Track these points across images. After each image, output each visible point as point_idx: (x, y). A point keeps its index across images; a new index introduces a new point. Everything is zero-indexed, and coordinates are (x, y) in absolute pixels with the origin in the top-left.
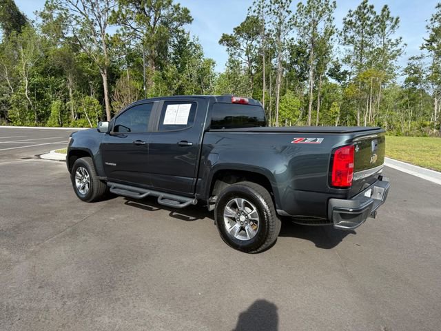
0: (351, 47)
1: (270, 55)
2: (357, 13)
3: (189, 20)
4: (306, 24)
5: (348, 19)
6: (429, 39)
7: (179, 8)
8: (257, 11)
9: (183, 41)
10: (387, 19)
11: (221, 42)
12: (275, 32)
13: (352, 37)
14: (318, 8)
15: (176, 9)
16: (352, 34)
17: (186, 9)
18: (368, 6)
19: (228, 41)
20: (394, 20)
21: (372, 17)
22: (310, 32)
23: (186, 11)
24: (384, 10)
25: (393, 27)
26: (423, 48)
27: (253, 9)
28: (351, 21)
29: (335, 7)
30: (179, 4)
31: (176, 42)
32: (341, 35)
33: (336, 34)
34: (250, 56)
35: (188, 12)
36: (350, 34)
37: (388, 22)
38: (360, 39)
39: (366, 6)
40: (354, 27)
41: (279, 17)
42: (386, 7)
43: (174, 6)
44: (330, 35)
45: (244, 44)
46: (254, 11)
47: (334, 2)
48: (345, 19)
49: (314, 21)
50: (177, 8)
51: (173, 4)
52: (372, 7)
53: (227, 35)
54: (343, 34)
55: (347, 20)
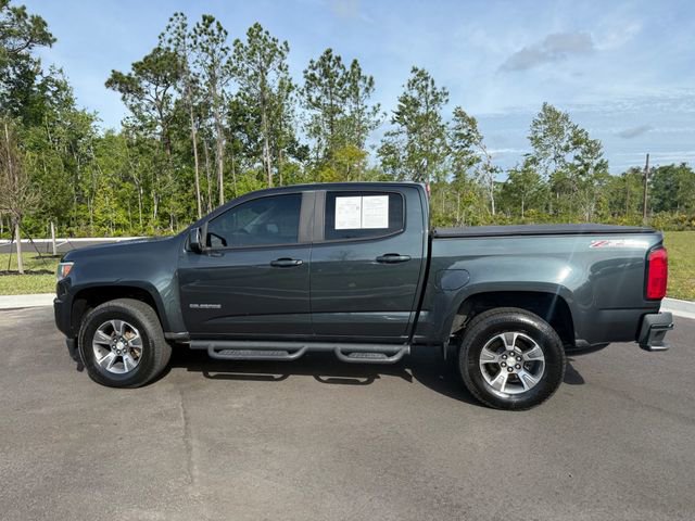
0: (319, 112)
1: (202, 112)
2: (319, 64)
3: (46, 39)
4: (251, 72)
5: (310, 72)
6: (398, 110)
7: (25, 15)
8: (175, 42)
9: (28, 76)
10: (359, 77)
11: (109, 84)
12: (207, 79)
13: (319, 99)
14: (265, 49)
15: (19, 16)
16: (318, 94)
17: (39, 19)
18: (334, 58)
19: (121, 83)
20: (368, 81)
21: (341, 72)
22: (258, 83)
23: (39, 22)
24: (353, 66)
25: (367, 90)
26: (394, 122)
27: (168, 36)
28: (313, 75)
29: (288, 50)
30: (24, 8)
31: (13, 76)
32: (302, 94)
33: (295, 92)
34: (164, 111)
35: (45, 24)
36: (316, 94)
37: (360, 83)
38: (328, 102)
39: (331, 57)
40: (320, 85)
41: (212, 55)
42: (355, 62)
43: (14, 10)
44: (288, 91)
45: (152, 91)
46: (170, 41)
47: (286, 43)
48: (306, 72)
49: (260, 68)
50: (20, 14)
51: (11, 5)
52: (339, 59)
53: (120, 74)
54: (305, 92)
55: (309, 74)
